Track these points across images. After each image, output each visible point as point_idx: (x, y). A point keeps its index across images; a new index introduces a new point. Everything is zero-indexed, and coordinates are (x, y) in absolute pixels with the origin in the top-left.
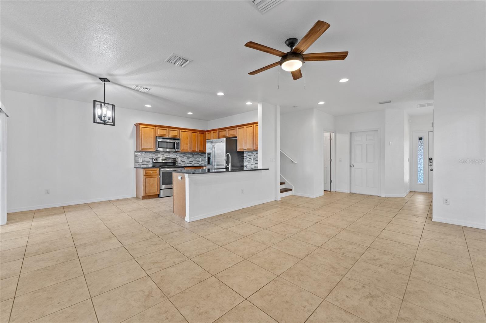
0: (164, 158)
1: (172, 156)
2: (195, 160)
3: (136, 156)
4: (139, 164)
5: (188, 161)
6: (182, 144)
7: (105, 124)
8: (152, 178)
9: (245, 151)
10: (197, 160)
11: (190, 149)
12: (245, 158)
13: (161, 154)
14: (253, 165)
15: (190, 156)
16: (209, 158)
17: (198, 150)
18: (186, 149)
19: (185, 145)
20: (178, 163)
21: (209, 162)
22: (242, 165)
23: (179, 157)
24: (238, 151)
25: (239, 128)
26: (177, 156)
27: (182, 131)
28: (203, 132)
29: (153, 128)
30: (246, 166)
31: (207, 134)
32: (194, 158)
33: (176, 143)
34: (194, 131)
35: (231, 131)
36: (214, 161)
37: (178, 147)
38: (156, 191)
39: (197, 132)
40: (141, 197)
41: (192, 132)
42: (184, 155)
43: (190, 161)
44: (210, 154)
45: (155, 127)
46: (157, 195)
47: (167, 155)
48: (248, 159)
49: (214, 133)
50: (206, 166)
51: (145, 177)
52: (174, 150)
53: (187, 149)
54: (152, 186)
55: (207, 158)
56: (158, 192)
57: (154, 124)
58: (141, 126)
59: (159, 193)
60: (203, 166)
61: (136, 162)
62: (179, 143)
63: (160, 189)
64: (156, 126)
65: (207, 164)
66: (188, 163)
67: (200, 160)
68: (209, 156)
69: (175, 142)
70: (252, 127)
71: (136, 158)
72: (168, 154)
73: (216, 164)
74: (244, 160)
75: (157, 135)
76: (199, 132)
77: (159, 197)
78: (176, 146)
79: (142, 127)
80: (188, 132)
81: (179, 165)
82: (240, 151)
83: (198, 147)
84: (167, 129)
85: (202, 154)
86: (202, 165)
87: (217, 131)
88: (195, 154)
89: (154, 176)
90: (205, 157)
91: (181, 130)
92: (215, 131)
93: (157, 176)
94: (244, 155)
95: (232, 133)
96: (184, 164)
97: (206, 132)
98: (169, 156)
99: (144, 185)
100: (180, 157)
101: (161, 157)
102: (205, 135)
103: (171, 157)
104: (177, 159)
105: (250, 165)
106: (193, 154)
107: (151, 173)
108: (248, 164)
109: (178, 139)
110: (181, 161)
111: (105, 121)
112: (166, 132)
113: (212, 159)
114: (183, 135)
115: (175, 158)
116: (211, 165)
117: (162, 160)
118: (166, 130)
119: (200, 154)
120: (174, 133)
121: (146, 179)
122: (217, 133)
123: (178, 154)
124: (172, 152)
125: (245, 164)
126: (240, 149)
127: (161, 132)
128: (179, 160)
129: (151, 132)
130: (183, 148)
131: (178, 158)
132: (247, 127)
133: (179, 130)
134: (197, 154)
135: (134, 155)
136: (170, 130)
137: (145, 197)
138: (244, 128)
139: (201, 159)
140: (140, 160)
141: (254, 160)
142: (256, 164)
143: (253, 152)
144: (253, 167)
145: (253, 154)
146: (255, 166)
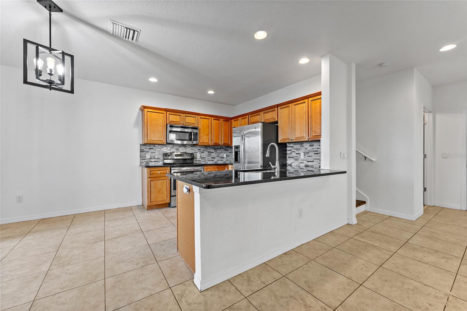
0: (179, 153)
1: (189, 150)
2: (218, 156)
3: (142, 151)
4: (145, 160)
5: (210, 158)
6: (202, 134)
7: (51, 88)
8: (160, 181)
9: (290, 143)
10: (221, 155)
11: (212, 141)
12: (288, 152)
13: (175, 148)
14: (303, 163)
15: (212, 151)
16: (236, 154)
17: (221, 142)
18: (206, 142)
19: (205, 137)
20: (197, 160)
21: (236, 159)
22: (284, 163)
23: (198, 152)
24: (279, 142)
25: (281, 109)
26: (195, 151)
27: (201, 118)
28: (227, 120)
29: (163, 113)
30: (290, 165)
31: (234, 121)
32: (217, 154)
33: (193, 133)
34: (217, 118)
35: (267, 114)
36: (244, 158)
37: (196, 139)
38: (166, 198)
39: (221, 119)
40: (146, 206)
41: (214, 119)
42: (204, 149)
43: (211, 157)
44: (237, 147)
45: (165, 112)
46: (168, 203)
47: (182, 150)
48: (294, 154)
49: (243, 120)
50: (232, 164)
51: (149, 179)
52: (190, 143)
53: (208, 142)
54: (159, 192)
55: (233, 154)
56: (168, 200)
57: (164, 108)
58: (146, 110)
59: (169, 202)
60: (228, 164)
61: (142, 158)
62: (197, 133)
63: (171, 196)
64: (166, 110)
65: (233, 161)
66: (209, 160)
67: (225, 156)
68: (237, 150)
69: (191, 132)
70: (304, 102)
71: (142, 153)
72: (184, 148)
73: (246, 161)
74: (288, 156)
75: (168, 123)
76: (222, 120)
77: (169, 206)
78: (193, 137)
79: (148, 111)
80: (209, 119)
81: (198, 162)
82: (282, 142)
83: (221, 139)
84: (182, 114)
85: (227, 149)
86: (227, 162)
87: (247, 116)
88: (218, 148)
89: (162, 178)
90: (231, 152)
91: (199, 117)
92: (244, 117)
93: (166, 178)
94: (288, 149)
95: (270, 117)
96: (204, 160)
97: (232, 119)
98: (185, 151)
99: (148, 191)
100: (200, 152)
101: (174, 152)
102: (231, 123)
103: (187, 152)
104: (195, 155)
105: (298, 164)
106: (216, 148)
107: (158, 174)
108: (294, 162)
109: (196, 128)
110: (200, 157)
111: (51, 82)
112: (180, 118)
113: (241, 154)
114: (202, 123)
115: (193, 154)
116: (240, 163)
117: (176, 155)
118: (180, 115)
119: (224, 149)
120: (190, 120)
121: (152, 182)
122: (246, 120)
123: (197, 149)
124: (189, 145)
125: (289, 162)
126: (284, 139)
127: (173, 118)
128: (198, 155)
129: (160, 118)
130: (203, 140)
131: (196, 153)
132: (295, 105)
133: (197, 116)
134: (220, 148)
135: (139, 149)
136: (186, 116)
137: (150, 207)
138: (291, 107)
139: (226, 154)
140: (148, 156)
141: (305, 155)
142: (308, 161)
143: (303, 144)
144: (303, 166)
145: (304, 146)
146: (307, 164)
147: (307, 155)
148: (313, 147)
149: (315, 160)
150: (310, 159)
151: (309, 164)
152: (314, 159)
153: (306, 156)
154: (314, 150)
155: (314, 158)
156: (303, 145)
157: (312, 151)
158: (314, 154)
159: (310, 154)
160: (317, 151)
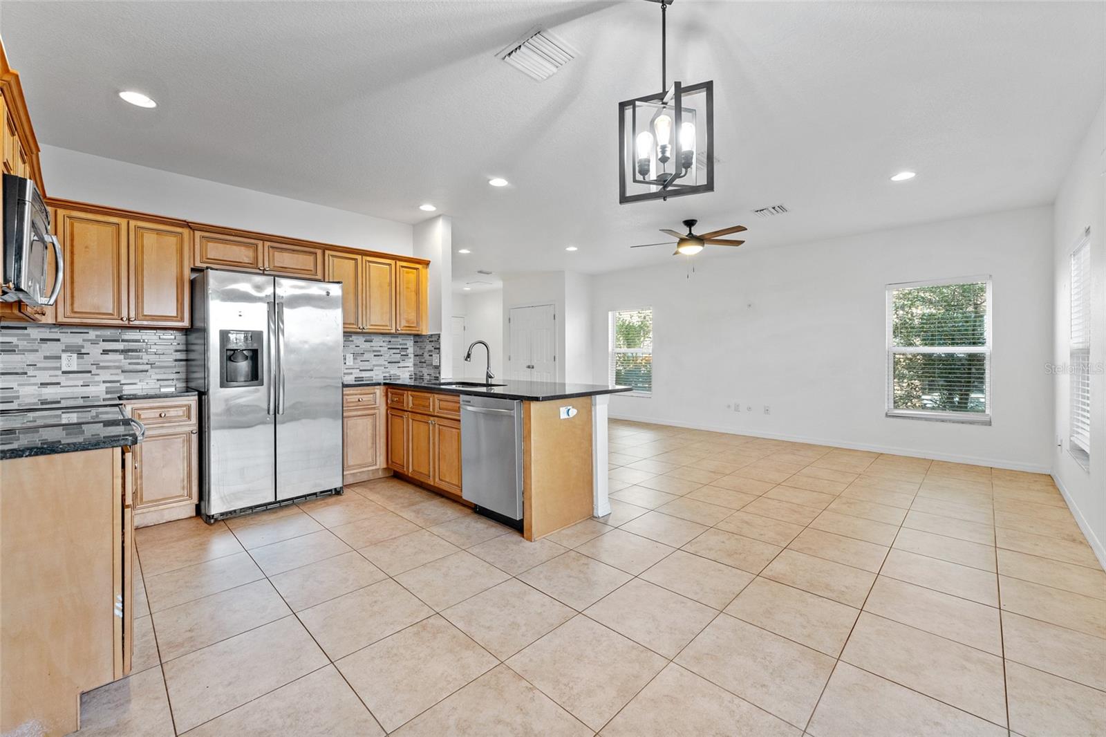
141: (356, 359)
142: (360, 370)
143: (351, 336)
144: (352, 381)
145: (352, 341)
146: (361, 376)
147: (359, 359)
148: (372, 344)
149: (376, 368)
150: (368, 366)
151: (364, 374)
152: (374, 366)
153: (359, 361)
154: (374, 349)
155: (374, 363)
156: (351, 339)
157: (370, 351)
158: (375, 356)
159: (366, 356)
160: (380, 351)
